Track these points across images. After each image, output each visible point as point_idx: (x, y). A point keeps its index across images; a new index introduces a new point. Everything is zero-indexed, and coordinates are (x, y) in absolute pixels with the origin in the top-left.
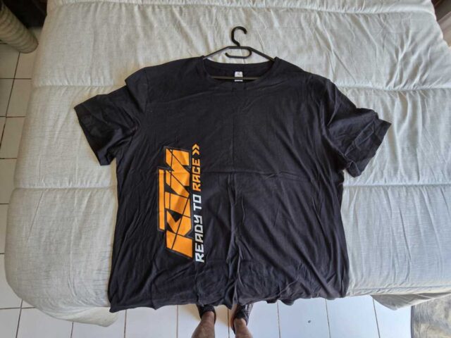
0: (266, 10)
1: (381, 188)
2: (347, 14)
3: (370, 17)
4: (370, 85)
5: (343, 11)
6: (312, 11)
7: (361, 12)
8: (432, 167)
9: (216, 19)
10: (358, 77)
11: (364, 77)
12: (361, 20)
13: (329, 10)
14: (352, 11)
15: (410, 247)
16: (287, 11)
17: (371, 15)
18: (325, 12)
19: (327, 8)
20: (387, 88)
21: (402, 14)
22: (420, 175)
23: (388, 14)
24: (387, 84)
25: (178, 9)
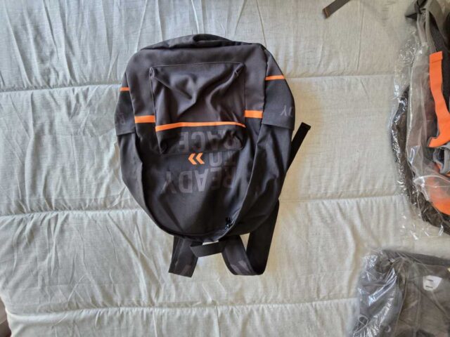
0: (218, 303)
1: (78, 81)
2: (117, 306)
3: (88, 304)
4: (90, 213)
5: (122, 309)
6: (161, 306)
7: (100, 310)
8: (14, 112)
9: (278, 285)
10: (106, 221)
11: (98, 222)
12: (100, 299)
13: (140, 309)
14: (112, 310)
15: (44, 10)
16: (192, 303)
17: (88, 306)
18: (144, 306)
19: (143, 312)
20: (66, 213)
21: (48, 311)
22: (30, 100)
23: (66, 310)
24: (67, 218)
25: (321, 296)
